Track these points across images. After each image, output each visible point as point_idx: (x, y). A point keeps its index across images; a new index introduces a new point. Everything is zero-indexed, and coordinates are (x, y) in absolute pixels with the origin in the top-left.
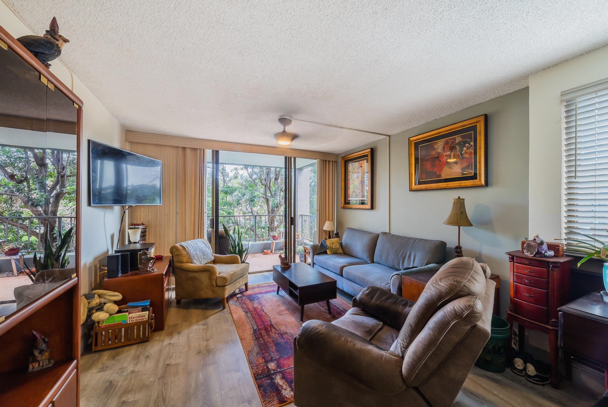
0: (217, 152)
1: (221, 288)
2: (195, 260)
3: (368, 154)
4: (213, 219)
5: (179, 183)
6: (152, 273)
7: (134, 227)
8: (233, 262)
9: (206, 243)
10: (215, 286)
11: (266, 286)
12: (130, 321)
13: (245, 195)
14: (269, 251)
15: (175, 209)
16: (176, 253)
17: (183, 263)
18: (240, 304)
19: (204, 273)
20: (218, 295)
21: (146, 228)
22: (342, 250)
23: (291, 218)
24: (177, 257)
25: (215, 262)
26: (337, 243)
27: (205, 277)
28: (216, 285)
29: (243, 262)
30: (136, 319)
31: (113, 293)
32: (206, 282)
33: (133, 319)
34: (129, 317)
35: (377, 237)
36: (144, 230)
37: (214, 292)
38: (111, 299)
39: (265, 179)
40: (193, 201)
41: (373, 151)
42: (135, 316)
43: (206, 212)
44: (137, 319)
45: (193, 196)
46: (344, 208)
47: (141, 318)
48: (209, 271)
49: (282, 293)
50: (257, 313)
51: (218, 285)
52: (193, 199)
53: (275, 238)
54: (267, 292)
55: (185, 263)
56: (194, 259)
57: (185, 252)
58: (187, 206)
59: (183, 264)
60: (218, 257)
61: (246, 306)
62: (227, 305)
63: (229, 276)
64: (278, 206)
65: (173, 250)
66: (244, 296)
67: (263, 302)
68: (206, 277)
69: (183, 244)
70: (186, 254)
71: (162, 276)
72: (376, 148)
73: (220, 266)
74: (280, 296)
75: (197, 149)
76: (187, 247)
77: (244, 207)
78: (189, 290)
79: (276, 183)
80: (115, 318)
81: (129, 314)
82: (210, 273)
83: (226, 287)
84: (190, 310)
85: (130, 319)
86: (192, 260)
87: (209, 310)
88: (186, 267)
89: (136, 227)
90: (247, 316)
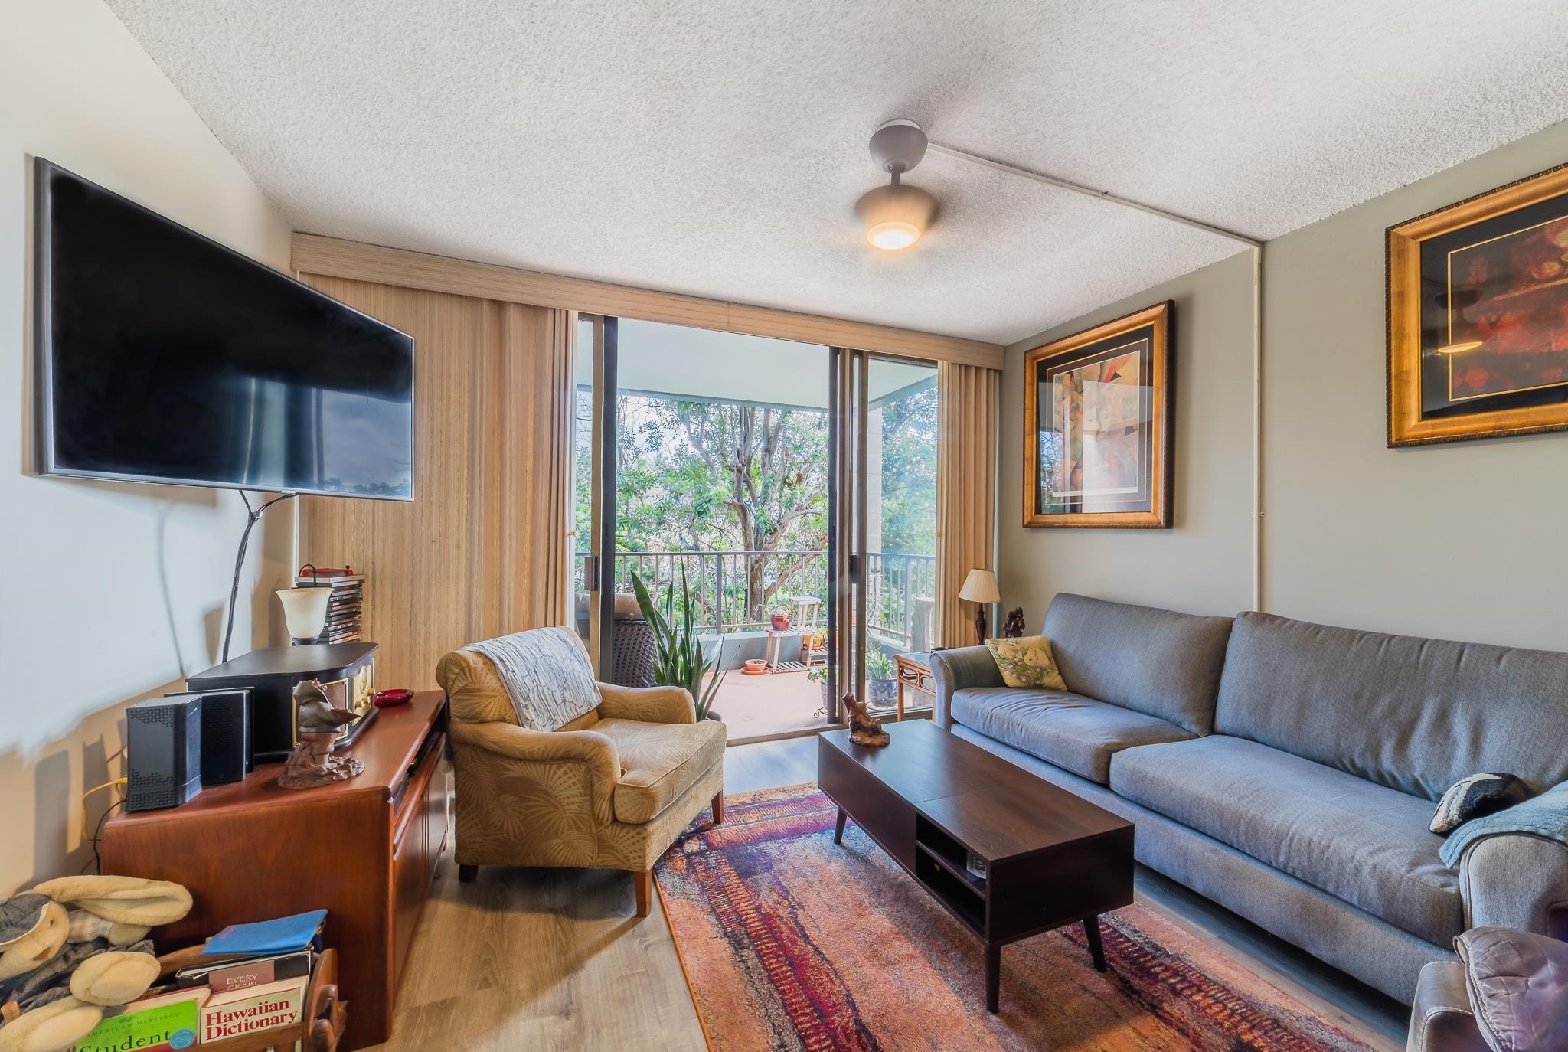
0: (611, 322)
1: (633, 833)
2: (531, 711)
3: (1152, 326)
4: (597, 559)
5: (481, 429)
6: (341, 781)
7: (311, 580)
8: (667, 715)
9: (573, 644)
10: (609, 823)
11: (784, 803)
12: (215, 1032)
13: (681, 494)
14: (762, 665)
15: (465, 522)
16: (459, 685)
17: (483, 722)
18: (703, 890)
19: (565, 768)
20: (618, 860)
21: (359, 585)
22: (1060, 677)
23: (852, 558)
24: (464, 700)
25: (603, 714)
26: (1038, 651)
27: (569, 783)
28: (610, 820)
29: (702, 714)
30: (241, 1020)
31: (144, 887)
32: (573, 803)
33: (229, 1024)
34: (209, 1016)
35: (1226, 628)
36: (352, 591)
37: (602, 844)
38: (131, 921)
39: (738, 451)
40: (529, 493)
41: (1174, 313)
42: (237, 1008)
43: (574, 534)
44: (251, 1019)
45: (529, 478)
46: (1031, 526)
47: (269, 1015)
48: (583, 760)
49: (856, 835)
50: (782, 947)
51: (620, 817)
52: (529, 486)
53: (779, 624)
54: (796, 833)
55: (492, 721)
56: (526, 706)
57: (495, 680)
58: (508, 510)
59: (484, 729)
60: (614, 694)
61: (730, 902)
62: (653, 892)
63: (661, 782)
64: (775, 530)
65: (450, 669)
66: (711, 847)
67: (794, 884)
68: (574, 784)
69: (489, 646)
70: (498, 686)
71: (380, 797)
72: (1188, 299)
73: (622, 730)
74: (851, 852)
75: (544, 309)
76: (501, 660)
77: (676, 534)
78: (508, 831)
79: (768, 463)
80: (134, 1021)
81: (214, 992)
82: (588, 770)
83: (651, 828)
84: (511, 916)
85: (214, 1022)
86: (520, 711)
87: (582, 919)
88: (496, 738)
89: (319, 580)
90: (742, 965)
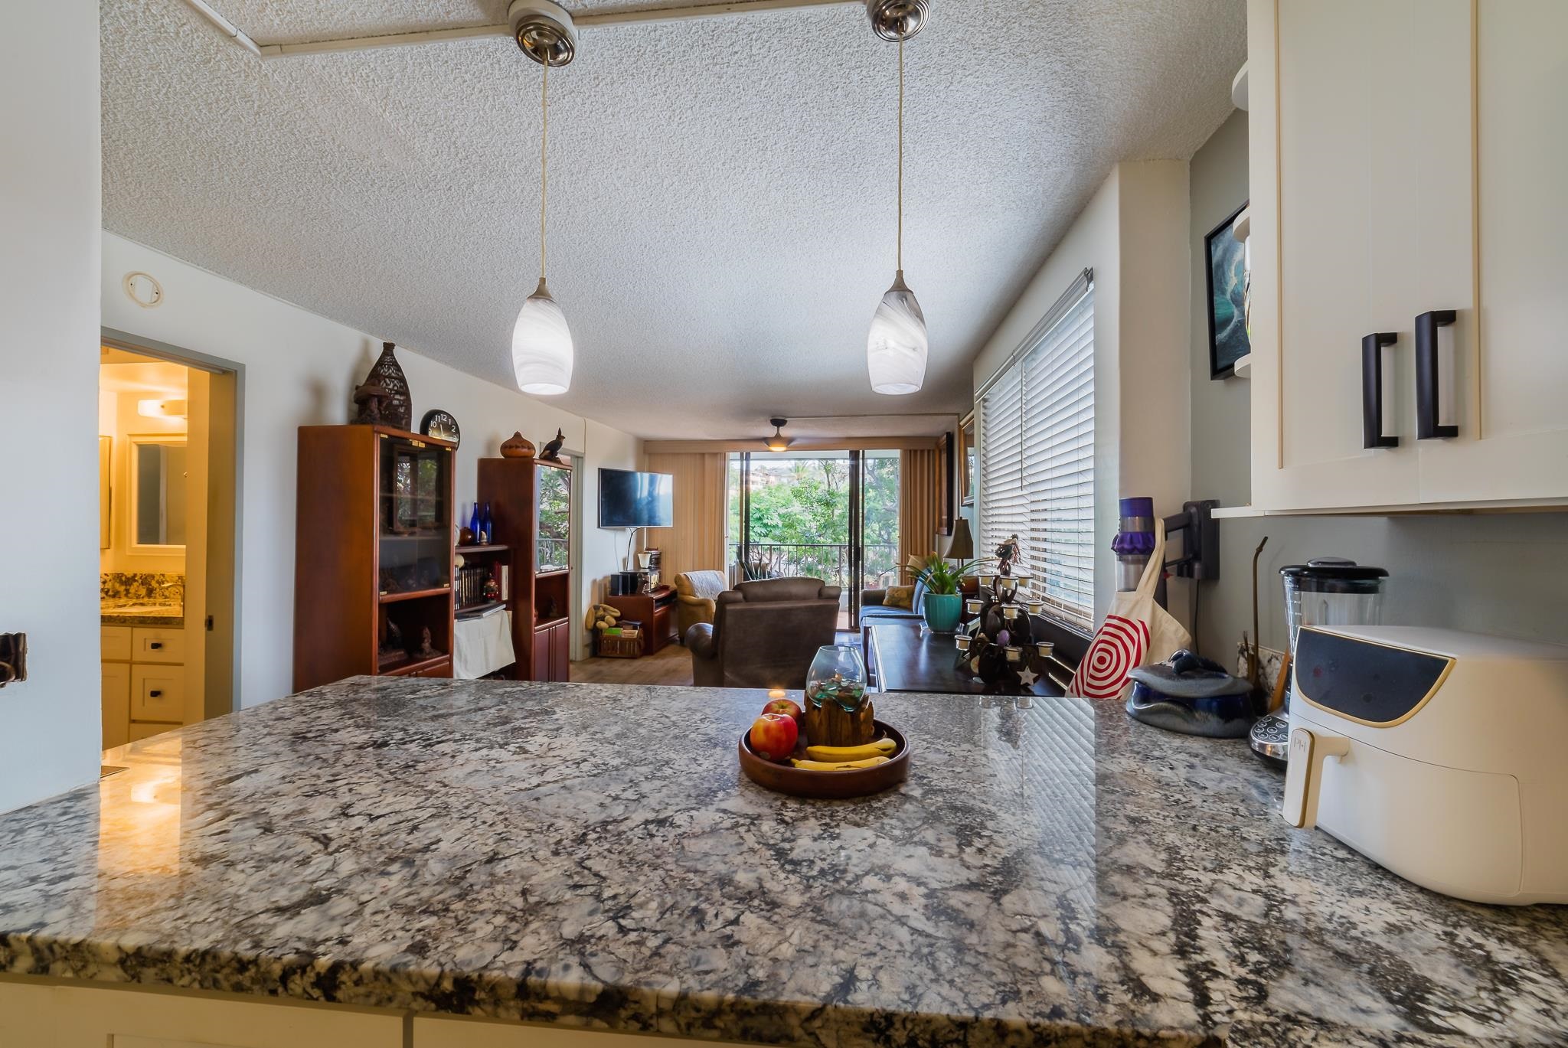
2: (699, 593)
4: (741, 547)
5: (697, 499)
6: (645, 596)
9: (724, 577)
16: (681, 584)
21: (660, 554)
24: (679, 588)
31: (614, 609)
33: (627, 635)
34: (624, 633)
36: (658, 556)
40: (712, 521)
42: (628, 632)
44: (630, 635)
45: (712, 516)
47: (633, 635)
55: (686, 595)
57: (693, 584)
58: (706, 528)
59: (682, 596)
65: (680, 580)
69: (689, 573)
75: (717, 454)
76: (691, 577)
81: (624, 629)
86: (695, 593)
88: (685, 599)
89: (649, 552)
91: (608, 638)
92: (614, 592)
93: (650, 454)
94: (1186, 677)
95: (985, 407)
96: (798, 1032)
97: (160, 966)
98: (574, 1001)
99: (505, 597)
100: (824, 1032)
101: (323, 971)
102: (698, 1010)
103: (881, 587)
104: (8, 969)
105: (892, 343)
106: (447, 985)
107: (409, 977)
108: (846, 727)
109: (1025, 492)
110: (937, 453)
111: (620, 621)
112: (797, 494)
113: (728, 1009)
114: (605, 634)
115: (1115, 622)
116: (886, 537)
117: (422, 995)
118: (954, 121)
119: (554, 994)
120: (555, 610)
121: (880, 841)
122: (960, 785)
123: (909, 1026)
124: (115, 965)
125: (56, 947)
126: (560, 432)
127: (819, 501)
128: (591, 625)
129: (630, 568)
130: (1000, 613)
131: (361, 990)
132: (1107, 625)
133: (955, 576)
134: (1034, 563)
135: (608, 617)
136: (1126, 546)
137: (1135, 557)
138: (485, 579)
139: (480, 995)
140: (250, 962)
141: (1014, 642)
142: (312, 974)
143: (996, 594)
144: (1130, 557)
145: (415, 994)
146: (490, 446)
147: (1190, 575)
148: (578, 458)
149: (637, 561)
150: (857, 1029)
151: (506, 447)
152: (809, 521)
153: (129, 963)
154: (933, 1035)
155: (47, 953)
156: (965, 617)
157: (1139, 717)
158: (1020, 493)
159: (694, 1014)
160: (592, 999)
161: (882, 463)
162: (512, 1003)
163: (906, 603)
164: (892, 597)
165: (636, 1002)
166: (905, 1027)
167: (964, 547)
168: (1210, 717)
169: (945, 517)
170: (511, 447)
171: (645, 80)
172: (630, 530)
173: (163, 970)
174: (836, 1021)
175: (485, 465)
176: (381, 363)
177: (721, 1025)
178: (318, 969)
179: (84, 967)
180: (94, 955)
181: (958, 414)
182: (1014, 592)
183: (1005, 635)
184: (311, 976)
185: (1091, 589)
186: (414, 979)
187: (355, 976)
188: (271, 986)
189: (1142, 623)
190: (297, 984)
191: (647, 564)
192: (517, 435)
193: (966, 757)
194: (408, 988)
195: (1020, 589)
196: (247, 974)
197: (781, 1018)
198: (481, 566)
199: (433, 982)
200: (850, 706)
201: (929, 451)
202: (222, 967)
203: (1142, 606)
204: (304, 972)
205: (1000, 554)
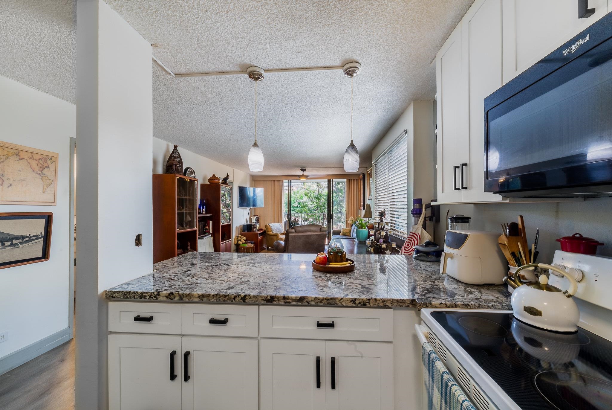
4: (288, 214)
6: (255, 232)
7: (255, 217)
9: (283, 225)
15: (270, 209)
21: (259, 217)
24: (267, 230)
31: (244, 237)
44: (250, 246)
57: (271, 228)
65: (267, 226)
69: (271, 225)
75: (279, 181)
80: (244, 245)
81: (248, 244)
86: (272, 231)
88: (269, 234)
91: (242, 247)
92: (244, 231)
93: (255, 181)
94: (427, 247)
95: (376, 167)
96: (338, 303)
97: (207, 297)
98: (294, 299)
99: (211, 232)
100: (343, 302)
101: (243, 296)
102: (319, 300)
103: (339, 229)
104: (173, 299)
105: (350, 160)
106: (269, 298)
107: (261, 296)
108: (339, 259)
109: (388, 196)
110: (359, 180)
111: (246, 241)
112: (306, 195)
113: (325, 299)
114: (241, 246)
115: (412, 234)
116: (340, 210)
117: (264, 300)
118: (366, 92)
119: (290, 298)
120: (226, 237)
121: (350, 279)
122: (368, 271)
123: (359, 300)
124: (197, 297)
125: (184, 295)
126: (228, 174)
127: (315, 198)
128: (236, 243)
129: (248, 223)
130: (380, 234)
131: (251, 300)
132: (410, 235)
133: (366, 223)
134: (391, 218)
135: (242, 240)
136: (414, 212)
137: (417, 215)
138: (205, 226)
139: (275, 299)
140: (227, 295)
141: (384, 242)
142: (241, 297)
143: (379, 228)
144: (416, 215)
145: (262, 300)
146: (204, 179)
147: (433, 221)
148: (232, 183)
149: (251, 220)
150: (349, 301)
151: (210, 180)
152: (311, 205)
153: (200, 297)
154: (363, 302)
155: (182, 296)
156: (369, 236)
157: (416, 258)
158: (387, 196)
159: (318, 300)
160: (298, 299)
161: (338, 183)
162: (282, 300)
163: (348, 234)
164: (343, 232)
165: (307, 299)
166: (358, 300)
167: (369, 214)
168: (433, 257)
169: (362, 203)
170: (212, 180)
171: (280, 82)
172: (248, 209)
173: (208, 298)
174: (345, 300)
175: (203, 186)
176: (173, 153)
177: (324, 302)
178: (242, 296)
179: (190, 298)
180: (193, 296)
181: (367, 167)
182: (384, 227)
183: (381, 240)
184: (240, 298)
185: (406, 226)
186: (262, 297)
187: (249, 297)
188: (232, 300)
189: (419, 234)
190: (237, 299)
191: (255, 221)
192: (214, 175)
193: (370, 266)
194: (261, 299)
195: (386, 227)
196: (226, 298)
197: (335, 300)
198: (203, 221)
199: (266, 297)
200: (340, 253)
201: (356, 180)
202: (221, 297)
203: (419, 230)
204: (239, 296)
205: (379, 215)
